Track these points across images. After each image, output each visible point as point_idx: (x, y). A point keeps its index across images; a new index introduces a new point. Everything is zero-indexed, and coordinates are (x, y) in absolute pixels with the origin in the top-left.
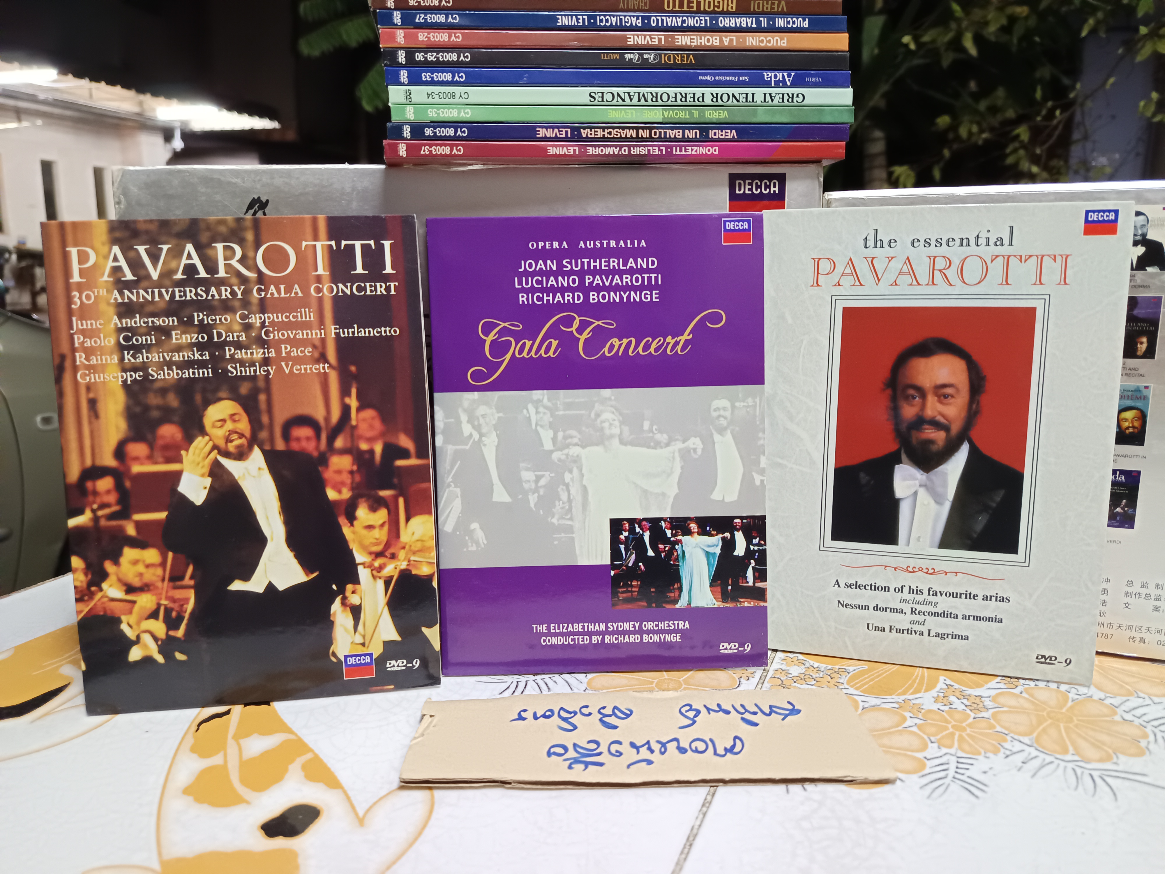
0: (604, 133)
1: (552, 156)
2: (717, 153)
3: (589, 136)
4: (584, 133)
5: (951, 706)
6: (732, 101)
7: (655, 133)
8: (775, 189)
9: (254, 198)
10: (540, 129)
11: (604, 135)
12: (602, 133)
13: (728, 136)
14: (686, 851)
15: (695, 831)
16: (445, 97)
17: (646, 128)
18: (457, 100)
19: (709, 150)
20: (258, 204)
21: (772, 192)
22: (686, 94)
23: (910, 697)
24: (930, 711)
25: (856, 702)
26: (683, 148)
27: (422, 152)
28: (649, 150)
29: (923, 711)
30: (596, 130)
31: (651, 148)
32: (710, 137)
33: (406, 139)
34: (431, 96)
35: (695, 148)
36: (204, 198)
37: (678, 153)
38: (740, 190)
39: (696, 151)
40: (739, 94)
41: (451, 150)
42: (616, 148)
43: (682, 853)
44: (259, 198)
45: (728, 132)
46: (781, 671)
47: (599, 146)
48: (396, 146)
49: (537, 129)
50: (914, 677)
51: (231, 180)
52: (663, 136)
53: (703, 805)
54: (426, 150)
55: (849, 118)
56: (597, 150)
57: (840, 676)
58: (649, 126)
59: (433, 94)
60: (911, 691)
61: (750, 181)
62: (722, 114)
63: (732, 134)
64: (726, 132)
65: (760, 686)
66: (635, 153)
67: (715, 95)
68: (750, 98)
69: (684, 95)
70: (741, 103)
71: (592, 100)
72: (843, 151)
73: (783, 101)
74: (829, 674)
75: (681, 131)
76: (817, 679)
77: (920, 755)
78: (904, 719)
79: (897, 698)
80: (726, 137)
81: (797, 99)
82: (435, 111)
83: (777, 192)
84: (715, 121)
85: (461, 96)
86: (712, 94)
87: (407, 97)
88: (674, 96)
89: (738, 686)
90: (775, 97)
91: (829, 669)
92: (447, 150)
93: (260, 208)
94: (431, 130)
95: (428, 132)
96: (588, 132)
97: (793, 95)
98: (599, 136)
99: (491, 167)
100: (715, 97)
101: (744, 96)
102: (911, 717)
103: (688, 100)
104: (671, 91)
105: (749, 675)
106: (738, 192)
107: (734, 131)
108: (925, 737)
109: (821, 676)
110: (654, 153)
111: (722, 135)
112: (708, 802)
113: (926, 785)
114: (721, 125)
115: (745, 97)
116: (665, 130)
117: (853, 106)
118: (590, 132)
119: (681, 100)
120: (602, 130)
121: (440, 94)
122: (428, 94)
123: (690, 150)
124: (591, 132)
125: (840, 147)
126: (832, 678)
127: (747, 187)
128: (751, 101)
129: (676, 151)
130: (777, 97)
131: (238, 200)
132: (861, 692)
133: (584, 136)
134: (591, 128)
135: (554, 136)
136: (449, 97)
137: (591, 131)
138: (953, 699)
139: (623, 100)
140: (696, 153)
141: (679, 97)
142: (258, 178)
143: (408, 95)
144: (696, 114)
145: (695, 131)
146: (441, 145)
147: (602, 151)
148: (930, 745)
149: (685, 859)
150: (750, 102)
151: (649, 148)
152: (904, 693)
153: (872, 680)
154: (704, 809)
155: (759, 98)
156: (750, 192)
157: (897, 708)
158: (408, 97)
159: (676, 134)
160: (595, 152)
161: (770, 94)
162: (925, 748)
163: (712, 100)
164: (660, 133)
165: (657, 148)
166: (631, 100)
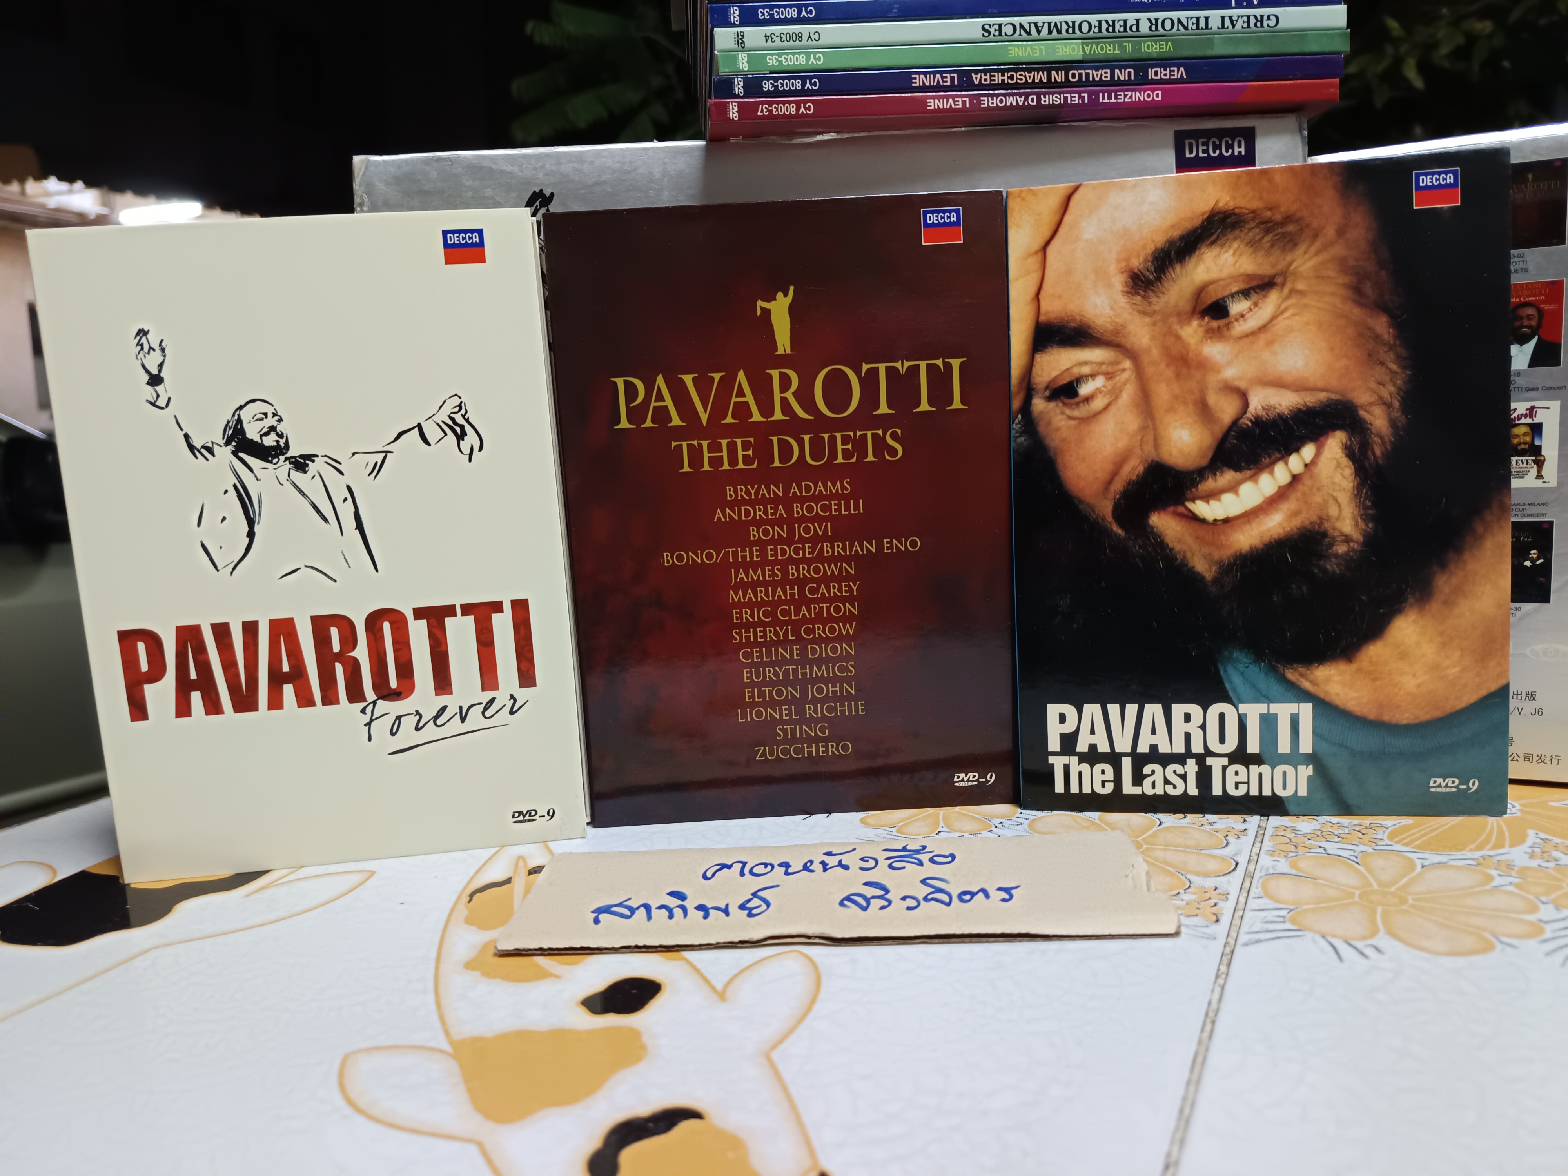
0: (1003, 78)
1: (934, 111)
2: (1160, 99)
3: (983, 82)
4: (976, 79)
5: (1558, 863)
6: (1178, 29)
7: (1074, 76)
8: (1240, 150)
9: (535, 191)
10: (917, 76)
11: (1003, 81)
12: (1001, 78)
13: (1174, 75)
14: (1208, 1027)
15: (1214, 1005)
16: (788, 39)
17: (1061, 69)
18: (804, 42)
19: (1149, 96)
20: (540, 199)
21: (1236, 154)
22: (1114, 21)
23: (1491, 853)
24: (1527, 868)
25: (1410, 860)
26: (1113, 94)
27: (759, 114)
28: (1066, 99)
29: (1516, 868)
30: (992, 74)
31: (1069, 96)
32: (1150, 78)
33: (738, 97)
34: (770, 38)
35: (1130, 93)
36: (470, 194)
37: (1106, 100)
38: (1191, 152)
39: (1131, 97)
40: (1187, 18)
41: (798, 109)
42: (1021, 97)
43: (1202, 1030)
44: (541, 190)
45: (1174, 71)
46: (1285, 828)
47: (997, 95)
48: (725, 106)
49: (913, 76)
50: (1488, 831)
51: (504, 168)
52: (1084, 80)
53: (1217, 977)
54: (765, 110)
55: (1343, 46)
56: (994, 101)
57: (1375, 832)
58: (1066, 65)
59: (773, 36)
60: (1489, 846)
61: (1205, 140)
62: (1164, 47)
63: (1179, 73)
64: (1171, 71)
65: (1258, 845)
66: (1047, 103)
67: (1154, 22)
68: (1202, 24)
69: (1111, 23)
70: (1190, 31)
71: (986, 34)
72: (1335, 91)
73: (1248, 26)
74: (1357, 829)
75: (1108, 71)
76: (1342, 836)
77: (1532, 918)
78: (1491, 878)
79: (1469, 855)
80: (1172, 77)
81: (1269, 22)
82: (775, 58)
83: (1243, 153)
84: (1155, 56)
85: (810, 37)
86: (1150, 20)
87: (738, 42)
88: (1097, 25)
89: (1226, 846)
90: (1237, 21)
91: (1356, 825)
92: (793, 110)
93: (542, 205)
94: (771, 83)
95: (767, 86)
96: (981, 77)
97: (1262, 16)
98: (996, 82)
99: (846, 136)
100: (1154, 23)
101: (1194, 20)
102: (1500, 875)
103: (1117, 30)
104: (1094, 18)
105: (1238, 833)
106: (1188, 155)
107: (1182, 69)
108: (1531, 897)
109: (1348, 832)
110: (1073, 102)
111: (1165, 75)
112: (1223, 973)
113: (1554, 951)
114: (1164, 62)
115: (1195, 22)
116: (1087, 71)
117: (1347, 28)
118: (984, 77)
119: (1107, 30)
120: (1000, 74)
121: (782, 35)
122: (766, 36)
123: (1122, 97)
124: (986, 77)
125: (1331, 85)
126: (1363, 834)
127: (1201, 148)
128: (1204, 27)
129: (1103, 98)
130: (1240, 21)
131: (514, 195)
132: (1413, 848)
133: (977, 82)
134: (985, 72)
135: (935, 84)
136: (794, 39)
137: (986, 75)
138: (1556, 854)
139: (1029, 33)
140: (1130, 100)
141: (1104, 26)
142: (541, 164)
143: (740, 38)
144: (1129, 47)
145: (1127, 70)
146: (784, 103)
147: (1001, 101)
148: (1542, 906)
149: (1210, 1037)
150: (1202, 29)
151: (1065, 95)
152: (1479, 848)
153: (1425, 835)
154: (1221, 981)
155: (1215, 23)
156: (1206, 155)
157: (1475, 865)
158: (740, 41)
159: (1101, 75)
160: (992, 103)
161: (1231, 18)
162: (1534, 909)
163: (1150, 28)
164: (1080, 75)
165: (1077, 95)
166: (1039, 32)
